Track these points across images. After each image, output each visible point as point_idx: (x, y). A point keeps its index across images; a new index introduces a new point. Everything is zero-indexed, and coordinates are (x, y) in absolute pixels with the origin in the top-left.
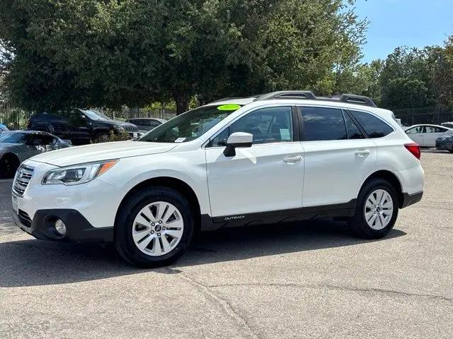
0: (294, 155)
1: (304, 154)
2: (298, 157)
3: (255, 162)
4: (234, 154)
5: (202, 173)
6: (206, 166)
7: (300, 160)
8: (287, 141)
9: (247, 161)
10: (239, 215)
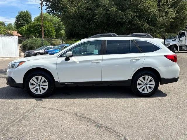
0: (97, 60)
1: (102, 60)
2: (99, 61)
3: (78, 63)
4: (69, 60)
5: (55, 67)
6: (57, 64)
7: (100, 62)
8: (97, 55)
9: (74, 62)
10: (72, 82)
